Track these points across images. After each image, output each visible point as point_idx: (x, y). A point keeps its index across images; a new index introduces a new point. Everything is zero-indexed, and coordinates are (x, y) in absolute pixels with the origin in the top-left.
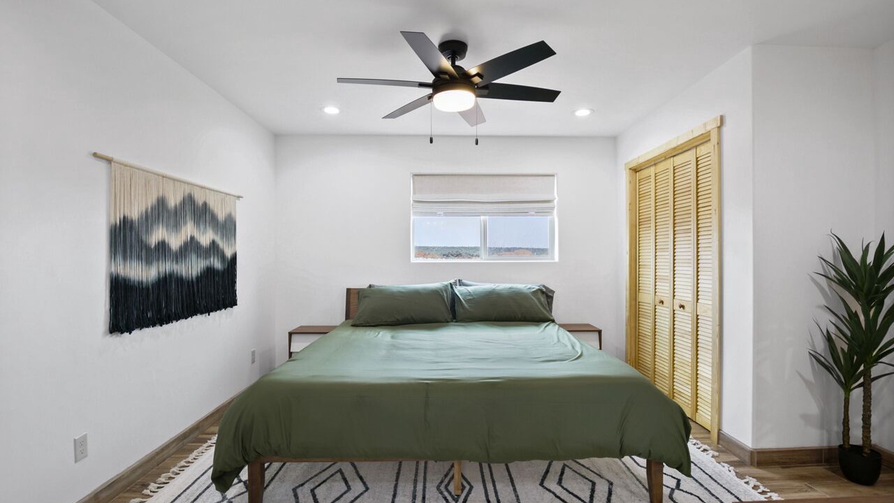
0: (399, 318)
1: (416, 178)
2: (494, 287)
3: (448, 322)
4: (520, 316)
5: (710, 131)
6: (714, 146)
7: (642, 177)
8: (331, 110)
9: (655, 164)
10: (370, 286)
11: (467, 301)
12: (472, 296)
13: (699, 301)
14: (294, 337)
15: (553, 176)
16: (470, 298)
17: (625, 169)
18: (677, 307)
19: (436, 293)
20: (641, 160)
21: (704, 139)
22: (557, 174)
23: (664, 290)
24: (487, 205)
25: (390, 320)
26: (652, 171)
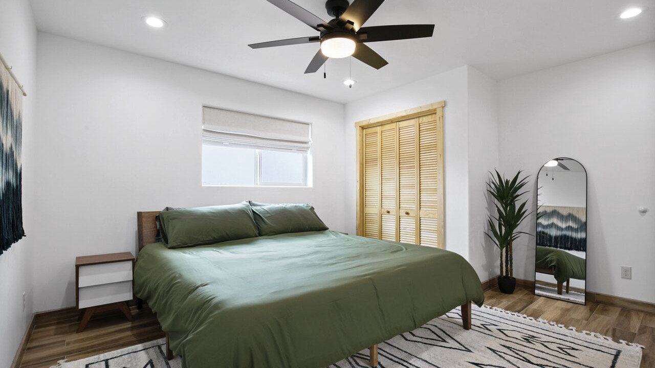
0: (215, 235)
1: (206, 109)
2: (284, 206)
3: (257, 236)
4: (307, 227)
5: (436, 109)
6: (440, 118)
7: (367, 133)
8: (154, 22)
9: (381, 125)
10: (167, 209)
11: (267, 218)
12: (270, 213)
13: (421, 209)
14: (81, 270)
15: (308, 124)
16: (269, 215)
17: (356, 127)
18: (402, 213)
19: (242, 212)
20: (372, 122)
21: (432, 112)
22: (311, 124)
23: (390, 205)
24: (265, 141)
25: (208, 239)
26: (379, 129)
